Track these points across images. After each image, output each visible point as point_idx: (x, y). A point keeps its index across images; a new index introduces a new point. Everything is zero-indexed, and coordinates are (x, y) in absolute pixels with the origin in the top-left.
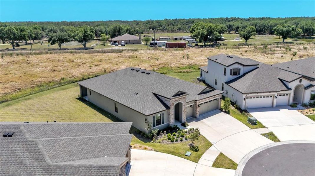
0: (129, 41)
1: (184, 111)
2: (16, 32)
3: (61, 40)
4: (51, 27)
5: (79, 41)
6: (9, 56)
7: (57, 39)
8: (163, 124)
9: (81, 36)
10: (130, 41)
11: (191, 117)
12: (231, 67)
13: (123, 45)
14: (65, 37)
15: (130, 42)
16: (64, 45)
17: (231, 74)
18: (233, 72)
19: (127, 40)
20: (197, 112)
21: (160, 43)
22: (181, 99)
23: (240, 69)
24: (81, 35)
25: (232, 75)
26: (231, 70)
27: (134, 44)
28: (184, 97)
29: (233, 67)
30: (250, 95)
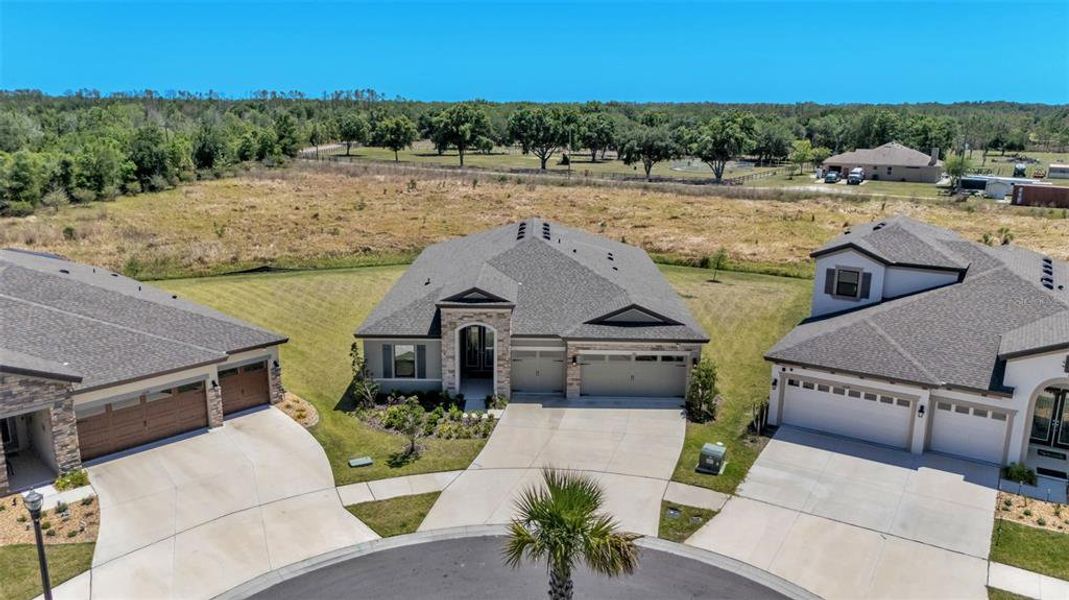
0: (887, 170)
1: (499, 359)
2: (552, 122)
3: (653, 152)
4: (682, 115)
5: (706, 159)
6: (498, 185)
7: (637, 149)
8: (421, 380)
9: (708, 141)
10: (890, 168)
11: (555, 391)
12: (832, 262)
13: (855, 182)
14: (660, 144)
15: (889, 173)
16: (660, 168)
17: (828, 290)
18: (839, 283)
19: (880, 166)
20: (569, 382)
21: (997, 182)
22: (491, 316)
23: (868, 277)
24: (709, 138)
25: (831, 293)
26: (830, 273)
27: (903, 180)
28: (499, 314)
29: (840, 264)
30: (798, 371)
